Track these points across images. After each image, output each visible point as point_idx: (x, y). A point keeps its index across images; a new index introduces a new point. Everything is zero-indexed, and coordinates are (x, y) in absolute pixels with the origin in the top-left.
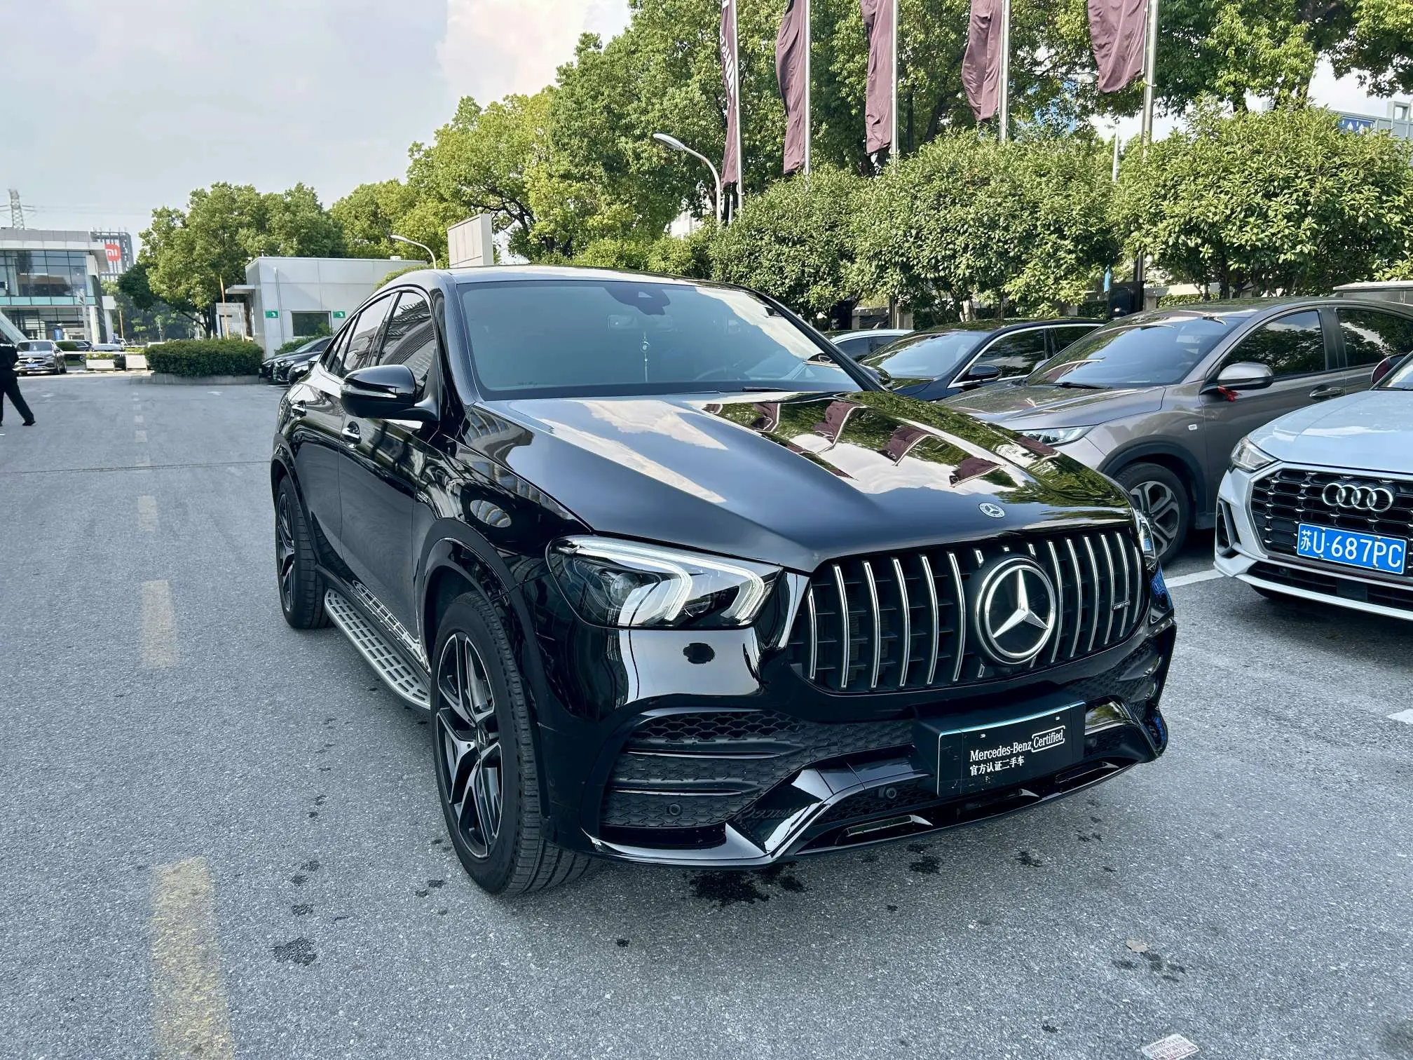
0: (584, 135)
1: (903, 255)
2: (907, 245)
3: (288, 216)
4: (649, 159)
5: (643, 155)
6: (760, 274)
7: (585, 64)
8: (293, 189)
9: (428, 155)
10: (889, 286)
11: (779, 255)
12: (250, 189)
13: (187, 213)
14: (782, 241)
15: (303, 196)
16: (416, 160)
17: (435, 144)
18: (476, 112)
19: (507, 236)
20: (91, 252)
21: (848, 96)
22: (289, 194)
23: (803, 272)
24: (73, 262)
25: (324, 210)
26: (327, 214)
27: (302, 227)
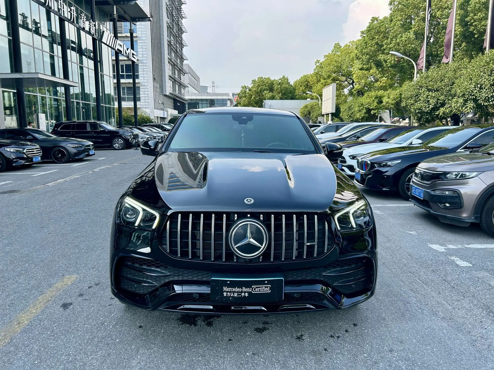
0: (367, 54)
1: (474, 95)
2: (476, 91)
3: (279, 86)
4: (390, 62)
5: (388, 61)
6: (419, 103)
7: (369, 28)
8: (282, 78)
9: (321, 64)
10: (468, 108)
11: (428, 96)
12: (269, 78)
13: (251, 87)
14: (429, 90)
15: (285, 80)
16: (317, 66)
17: (324, 60)
18: (340, 48)
19: (347, 91)
20: (229, 99)
21: (474, 30)
23: (437, 102)
24: (224, 102)
25: (291, 84)
26: (291, 85)
27: (283, 90)
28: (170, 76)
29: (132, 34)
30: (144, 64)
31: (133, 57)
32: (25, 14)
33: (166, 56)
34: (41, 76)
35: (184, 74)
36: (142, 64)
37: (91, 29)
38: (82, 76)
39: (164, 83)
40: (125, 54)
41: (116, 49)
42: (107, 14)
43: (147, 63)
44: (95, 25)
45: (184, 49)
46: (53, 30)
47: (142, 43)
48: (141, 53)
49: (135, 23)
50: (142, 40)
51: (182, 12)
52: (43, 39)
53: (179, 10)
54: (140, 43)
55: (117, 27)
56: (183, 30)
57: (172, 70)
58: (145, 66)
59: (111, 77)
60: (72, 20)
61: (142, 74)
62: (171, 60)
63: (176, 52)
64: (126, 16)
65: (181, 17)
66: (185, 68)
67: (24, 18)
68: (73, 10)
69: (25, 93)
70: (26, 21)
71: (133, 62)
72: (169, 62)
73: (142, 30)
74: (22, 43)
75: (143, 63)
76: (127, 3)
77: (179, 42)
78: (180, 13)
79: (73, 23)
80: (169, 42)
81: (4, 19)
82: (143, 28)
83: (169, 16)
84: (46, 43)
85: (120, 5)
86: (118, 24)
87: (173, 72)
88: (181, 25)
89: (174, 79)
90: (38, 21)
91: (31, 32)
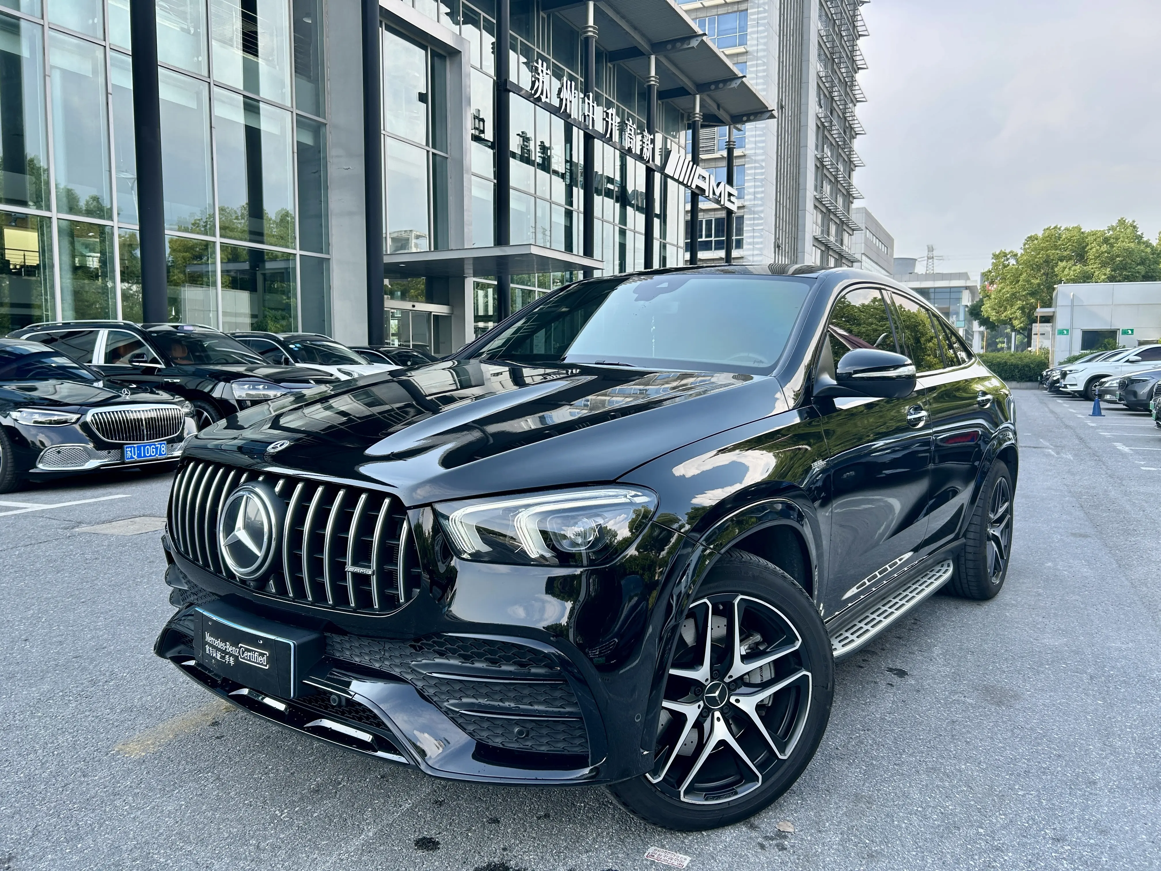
3: (1105, 248)
8: (1114, 224)
12: (1077, 228)
13: (1020, 252)
15: (1125, 229)
20: (967, 288)
22: (1112, 228)
24: (953, 296)
25: (1145, 239)
26: (1147, 244)
27: (1118, 256)
28: (816, 239)
29: (730, 151)
30: (756, 216)
31: (729, 200)
32: (526, 134)
33: (810, 193)
34: (535, 250)
35: (851, 232)
36: (750, 214)
37: (645, 150)
38: (623, 247)
39: (799, 255)
40: (711, 196)
41: (694, 186)
42: (682, 116)
43: (762, 212)
44: (653, 141)
45: (855, 175)
46: (575, 159)
47: (755, 168)
48: (752, 190)
49: (739, 126)
50: (756, 161)
51: (857, 88)
52: (554, 177)
53: (849, 85)
54: (751, 168)
55: (699, 139)
56: (856, 129)
57: (823, 225)
58: (758, 219)
59: (681, 248)
60: (608, 135)
61: (750, 237)
62: (821, 202)
63: (835, 182)
64: (722, 115)
65: (852, 101)
66: (855, 218)
67: (524, 141)
68: (612, 114)
69: (512, 285)
70: (527, 146)
71: (730, 212)
72: (816, 207)
73: (757, 139)
74: (515, 189)
75: (754, 213)
76: (724, 86)
77: (844, 159)
78: (852, 90)
79: (609, 141)
80: (820, 161)
81: (489, 147)
82: (760, 136)
83: (822, 102)
84: (559, 186)
85: (709, 93)
86: (703, 133)
87: (825, 229)
88: (851, 118)
89: (826, 245)
90: (547, 144)
91: (534, 166)
